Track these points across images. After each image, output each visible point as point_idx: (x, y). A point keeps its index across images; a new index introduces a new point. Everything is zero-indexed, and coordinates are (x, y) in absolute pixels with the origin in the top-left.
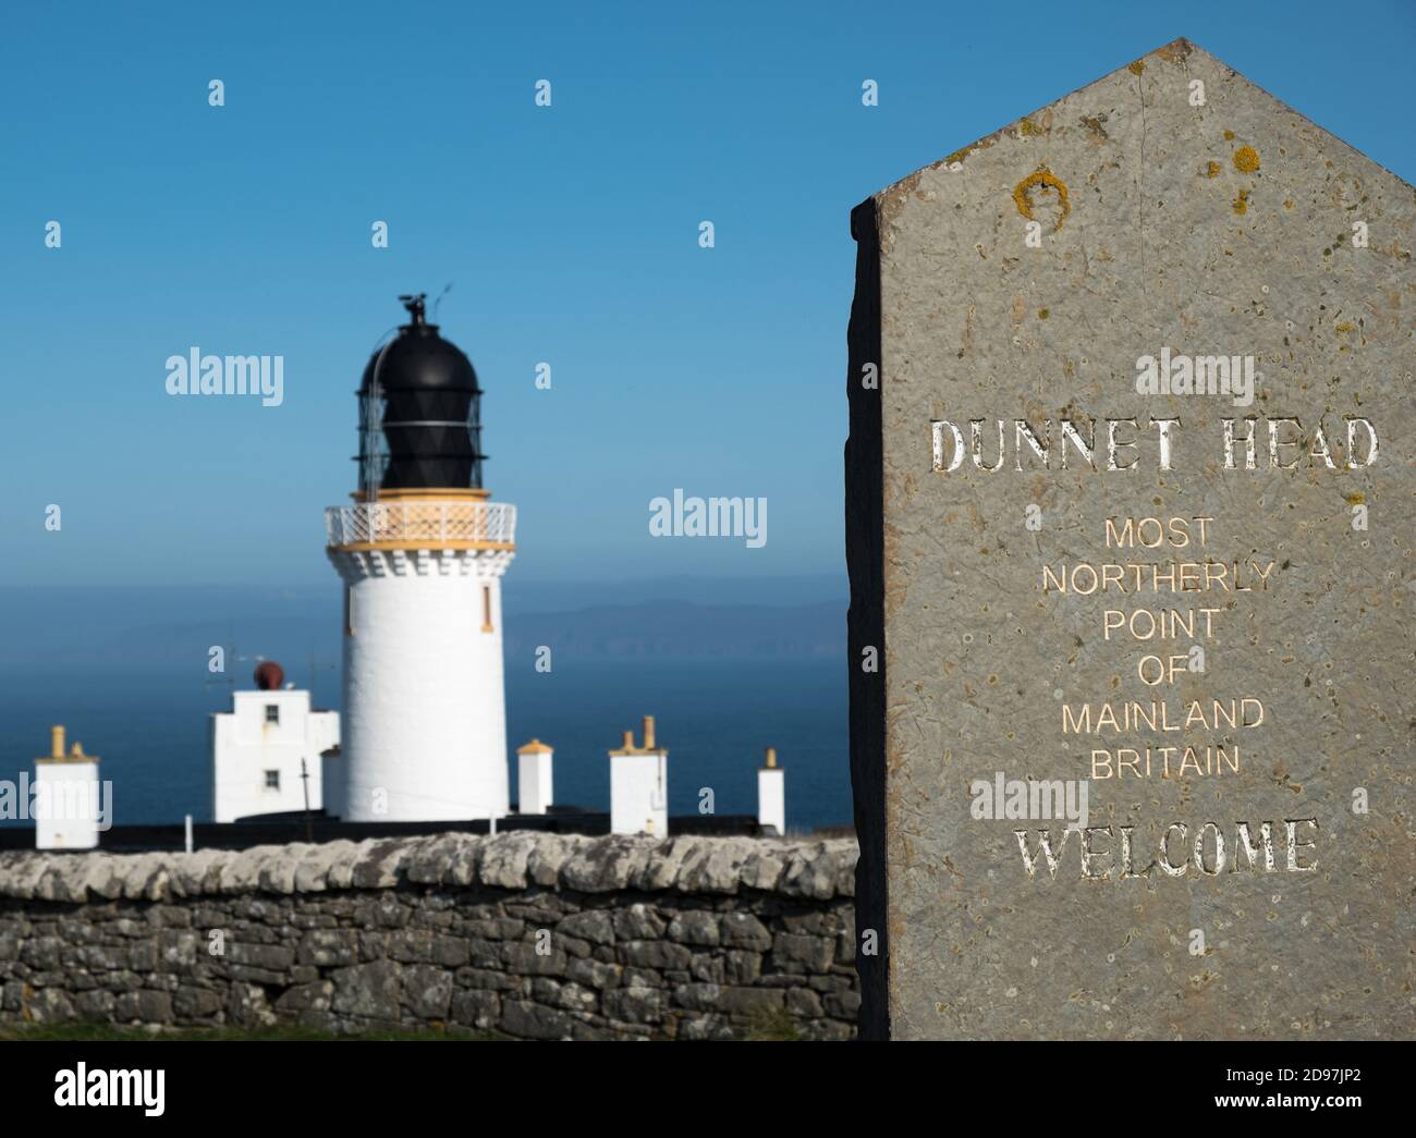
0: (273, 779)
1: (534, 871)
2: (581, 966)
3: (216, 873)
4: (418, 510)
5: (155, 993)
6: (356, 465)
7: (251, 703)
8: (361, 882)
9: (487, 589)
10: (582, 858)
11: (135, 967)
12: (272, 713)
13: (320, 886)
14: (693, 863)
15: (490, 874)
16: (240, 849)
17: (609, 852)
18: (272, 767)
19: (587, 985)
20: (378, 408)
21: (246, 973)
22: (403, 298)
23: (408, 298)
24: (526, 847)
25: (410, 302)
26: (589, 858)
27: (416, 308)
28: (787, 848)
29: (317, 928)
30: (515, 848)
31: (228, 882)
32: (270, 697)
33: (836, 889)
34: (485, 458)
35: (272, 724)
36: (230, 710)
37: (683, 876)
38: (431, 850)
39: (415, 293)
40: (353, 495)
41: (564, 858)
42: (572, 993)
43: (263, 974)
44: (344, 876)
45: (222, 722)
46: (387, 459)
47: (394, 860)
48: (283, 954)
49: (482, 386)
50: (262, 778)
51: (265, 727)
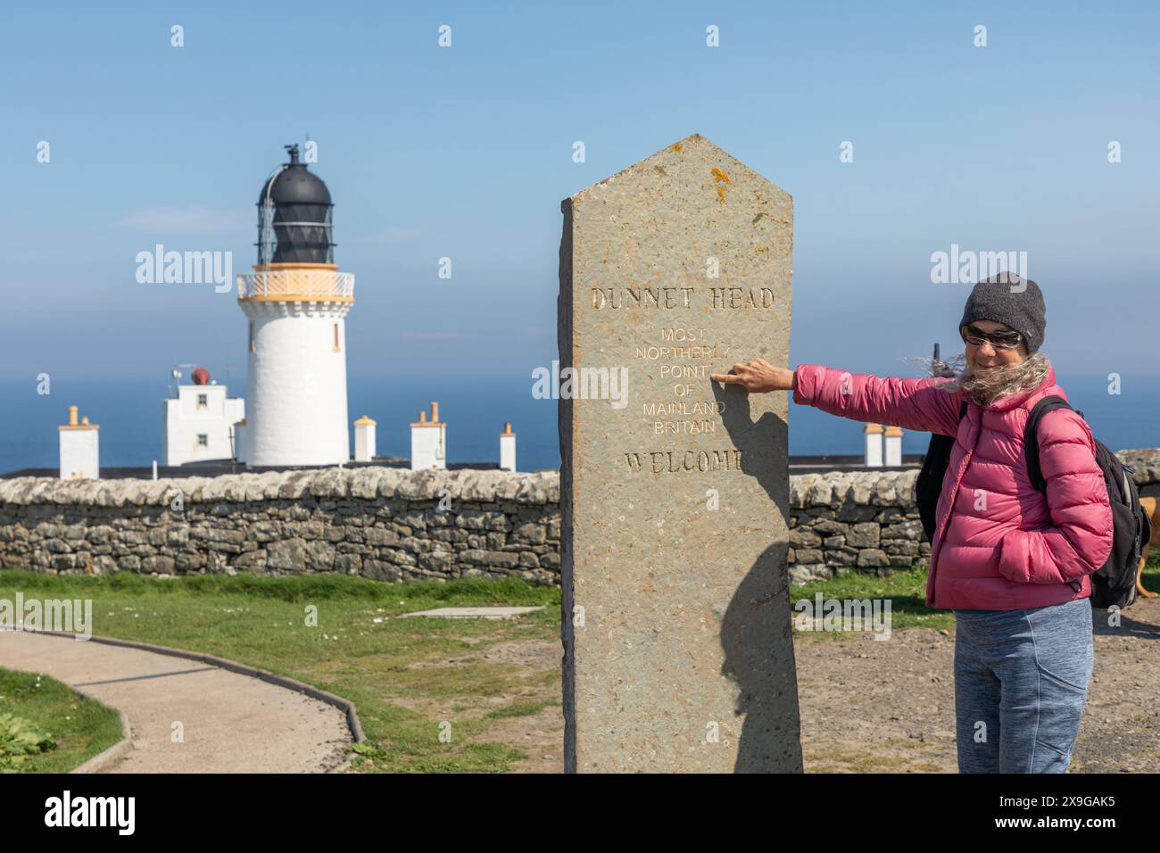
0: (203, 439)
1: (381, 489)
2: (408, 541)
3: (200, 491)
4: (295, 277)
5: (165, 557)
6: (256, 248)
7: (189, 393)
8: (284, 495)
9: (336, 326)
10: (408, 481)
11: (153, 543)
12: (203, 400)
13: (260, 497)
14: (469, 485)
15: (356, 491)
16: (213, 477)
17: (423, 478)
18: (202, 432)
19: (409, 551)
20: (270, 212)
21: (218, 546)
22: (286, 147)
23: (290, 146)
24: (377, 475)
25: (289, 149)
26: (412, 482)
27: (293, 152)
28: (521, 477)
29: (259, 521)
30: (371, 476)
31: (207, 495)
32: (202, 389)
33: (548, 499)
34: (335, 245)
35: (202, 407)
36: (177, 397)
37: (464, 492)
38: (323, 477)
39: (293, 143)
40: (254, 267)
41: (398, 482)
42: (402, 556)
43: (227, 546)
44: (274, 492)
45: (172, 404)
46: (275, 246)
47: (304, 483)
48: (238, 535)
49: (333, 201)
50: (196, 439)
51: (198, 408)
